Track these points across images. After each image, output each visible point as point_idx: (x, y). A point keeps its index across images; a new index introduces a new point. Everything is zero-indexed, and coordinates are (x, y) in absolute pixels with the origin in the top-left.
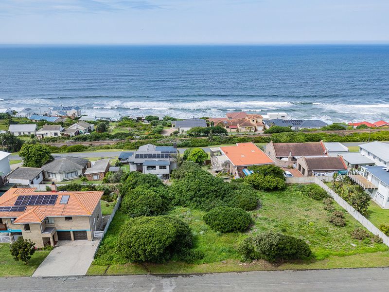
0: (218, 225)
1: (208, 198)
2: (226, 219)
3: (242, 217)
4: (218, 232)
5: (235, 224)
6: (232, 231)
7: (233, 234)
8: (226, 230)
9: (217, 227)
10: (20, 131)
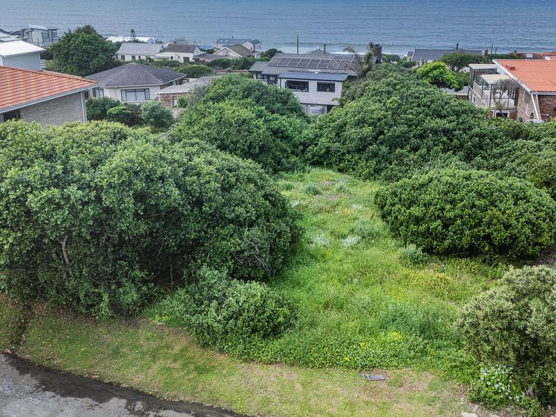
0: (418, 221)
1: (415, 149)
2: (453, 202)
3: (522, 205)
4: (412, 248)
5: (489, 224)
6: (472, 252)
7: (474, 265)
8: (447, 243)
9: (413, 228)
10: (134, 53)
